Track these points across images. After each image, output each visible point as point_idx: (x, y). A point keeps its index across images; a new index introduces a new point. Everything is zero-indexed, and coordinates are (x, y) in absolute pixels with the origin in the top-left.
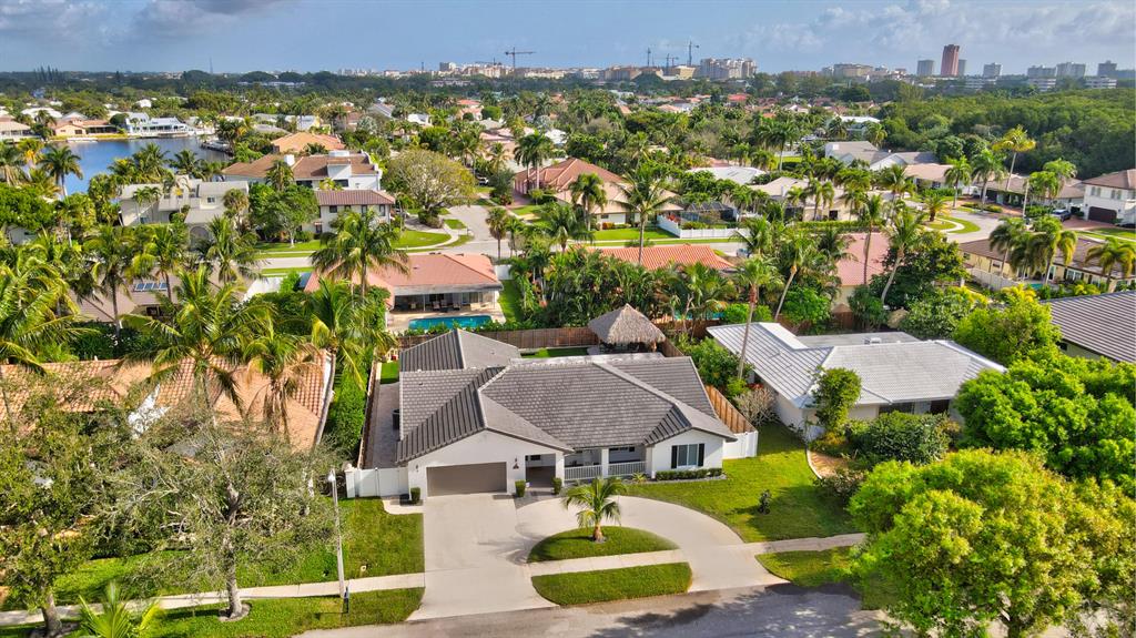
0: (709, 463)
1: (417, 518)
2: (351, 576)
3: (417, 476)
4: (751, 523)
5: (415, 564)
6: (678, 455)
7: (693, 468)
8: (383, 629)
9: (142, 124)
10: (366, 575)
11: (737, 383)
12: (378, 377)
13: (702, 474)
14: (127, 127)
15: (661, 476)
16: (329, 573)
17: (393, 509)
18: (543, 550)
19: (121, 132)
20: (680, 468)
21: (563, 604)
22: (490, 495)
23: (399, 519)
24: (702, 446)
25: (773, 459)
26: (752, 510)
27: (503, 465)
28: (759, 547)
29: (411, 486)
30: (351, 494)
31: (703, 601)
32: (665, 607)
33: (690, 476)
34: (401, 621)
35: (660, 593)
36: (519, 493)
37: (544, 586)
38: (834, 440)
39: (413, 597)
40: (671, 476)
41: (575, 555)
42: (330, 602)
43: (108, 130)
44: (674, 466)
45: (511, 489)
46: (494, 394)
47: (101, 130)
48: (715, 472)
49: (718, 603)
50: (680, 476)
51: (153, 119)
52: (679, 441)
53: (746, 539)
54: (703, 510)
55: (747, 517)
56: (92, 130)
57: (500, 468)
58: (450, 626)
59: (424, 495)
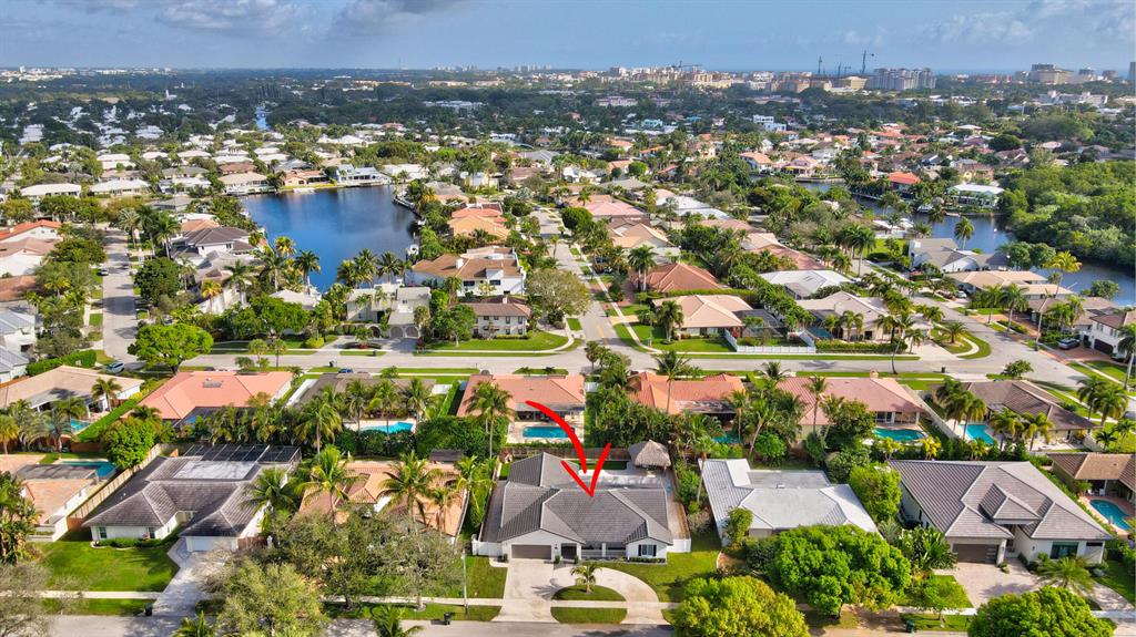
0: (659, 556)
1: (505, 570)
2: (471, 597)
3: (507, 548)
4: (668, 592)
5: (499, 595)
6: (642, 549)
7: (650, 557)
8: (481, 623)
9: (349, 174)
10: (477, 597)
11: (694, 505)
12: (498, 475)
13: (654, 561)
14: (336, 176)
15: (633, 560)
16: (461, 595)
17: (494, 563)
18: (560, 594)
19: (332, 182)
20: (643, 556)
21: (561, 622)
22: (542, 561)
23: (496, 570)
24: (655, 546)
25: (700, 555)
26: (670, 585)
27: (550, 547)
28: (665, 605)
29: (504, 553)
30: (474, 553)
31: (625, 629)
32: (606, 629)
33: (648, 561)
34: (489, 621)
35: (606, 622)
36: (557, 562)
37: (555, 612)
38: (735, 548)
39: (496, 610)
40: (638, 560)
41: (575, 599)
42: (460, 608)
43: (322, 180)
44: (640, 554)
45: (553, 559)
46: (551, 506)
47: (317, 180)
48: (662, 560)
49: (632, 630)
50: (642, 561)
51: (357, 170)
52: (642, 542)
53: (661, 600)
54: (646, 582)
55: (667, 588)
56: (311, 180)
57: (549, 548)
58: (510, 625)
59: (510, 557)
